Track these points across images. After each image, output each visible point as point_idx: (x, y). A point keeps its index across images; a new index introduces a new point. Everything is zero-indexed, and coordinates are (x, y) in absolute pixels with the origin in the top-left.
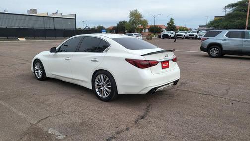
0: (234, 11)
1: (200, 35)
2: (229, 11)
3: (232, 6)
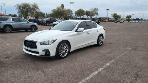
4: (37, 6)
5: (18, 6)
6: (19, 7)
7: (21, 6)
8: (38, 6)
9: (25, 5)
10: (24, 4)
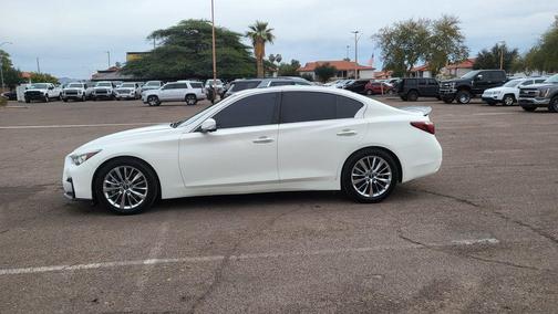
0: (167, 43)
1: (120, 92)
2: (159, 42)
3: (162, 33)
4: (452, 27)
5: (385, 36)
6: (388, 37)
7: (392, 34)
8: (459, 25)
9: (406, 27)
10: (403, 27)
